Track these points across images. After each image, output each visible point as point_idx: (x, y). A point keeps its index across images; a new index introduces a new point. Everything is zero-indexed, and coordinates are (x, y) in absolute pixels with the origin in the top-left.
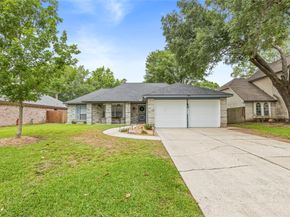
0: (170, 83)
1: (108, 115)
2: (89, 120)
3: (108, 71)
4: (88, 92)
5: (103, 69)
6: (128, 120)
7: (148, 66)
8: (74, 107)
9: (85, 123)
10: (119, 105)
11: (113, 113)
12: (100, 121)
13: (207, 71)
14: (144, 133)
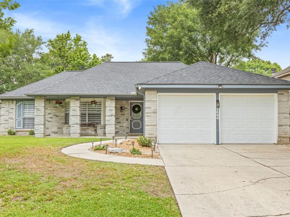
0: (189, 63)
1: (75, 119)
2: (39, 129)
3: (78, 39)
4: (39, 78)
5: (68, 37)
6: (111, 129)
7: (150, 32)
8: (13, 105)
9: (32, 133)
10: (94, 102)
11: (83, 116)
12: (59, 131)
13: (258, 41)
14: (135, 152)
